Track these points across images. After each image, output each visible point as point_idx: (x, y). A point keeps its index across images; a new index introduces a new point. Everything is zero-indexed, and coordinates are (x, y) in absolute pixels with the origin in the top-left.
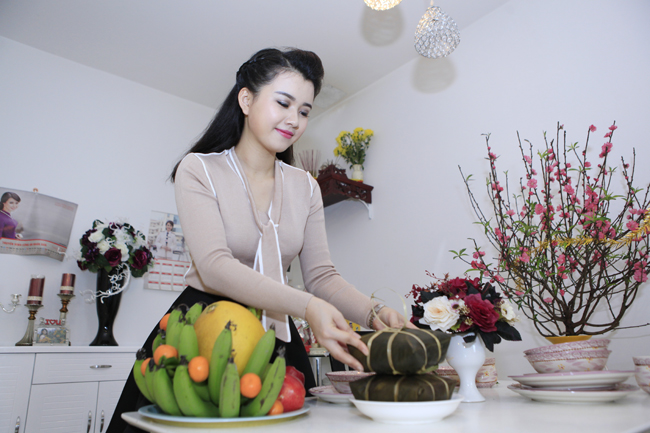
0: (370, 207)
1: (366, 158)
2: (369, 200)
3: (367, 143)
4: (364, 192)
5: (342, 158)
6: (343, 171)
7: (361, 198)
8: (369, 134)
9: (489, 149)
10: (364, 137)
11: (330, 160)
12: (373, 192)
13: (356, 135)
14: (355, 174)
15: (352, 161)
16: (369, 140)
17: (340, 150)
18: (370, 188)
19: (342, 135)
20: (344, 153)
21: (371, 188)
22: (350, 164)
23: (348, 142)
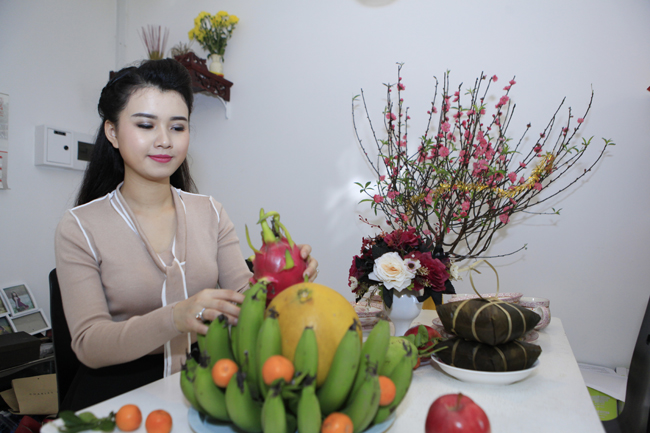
0: (228, 105)
1: (227, 49)
2: (227, 98)
3: (230, 32)
4: (221, 87)
5: (198, 44)
6: (204, 61)
7: (220, 94)
8: (234, 21)
9: (400, 79)
10: (227, 23)
11: (183, 43)
12: (232, 89)
13: (219, 20)
14: (215, 66)
15: (210, 49)
16: (233, 28)
17: (197, 33)
18: (229, 84)
19: (203, 16)
20: (201, 38)
21: (231, 84)
22: (208, 52)
23: (209, 27)
